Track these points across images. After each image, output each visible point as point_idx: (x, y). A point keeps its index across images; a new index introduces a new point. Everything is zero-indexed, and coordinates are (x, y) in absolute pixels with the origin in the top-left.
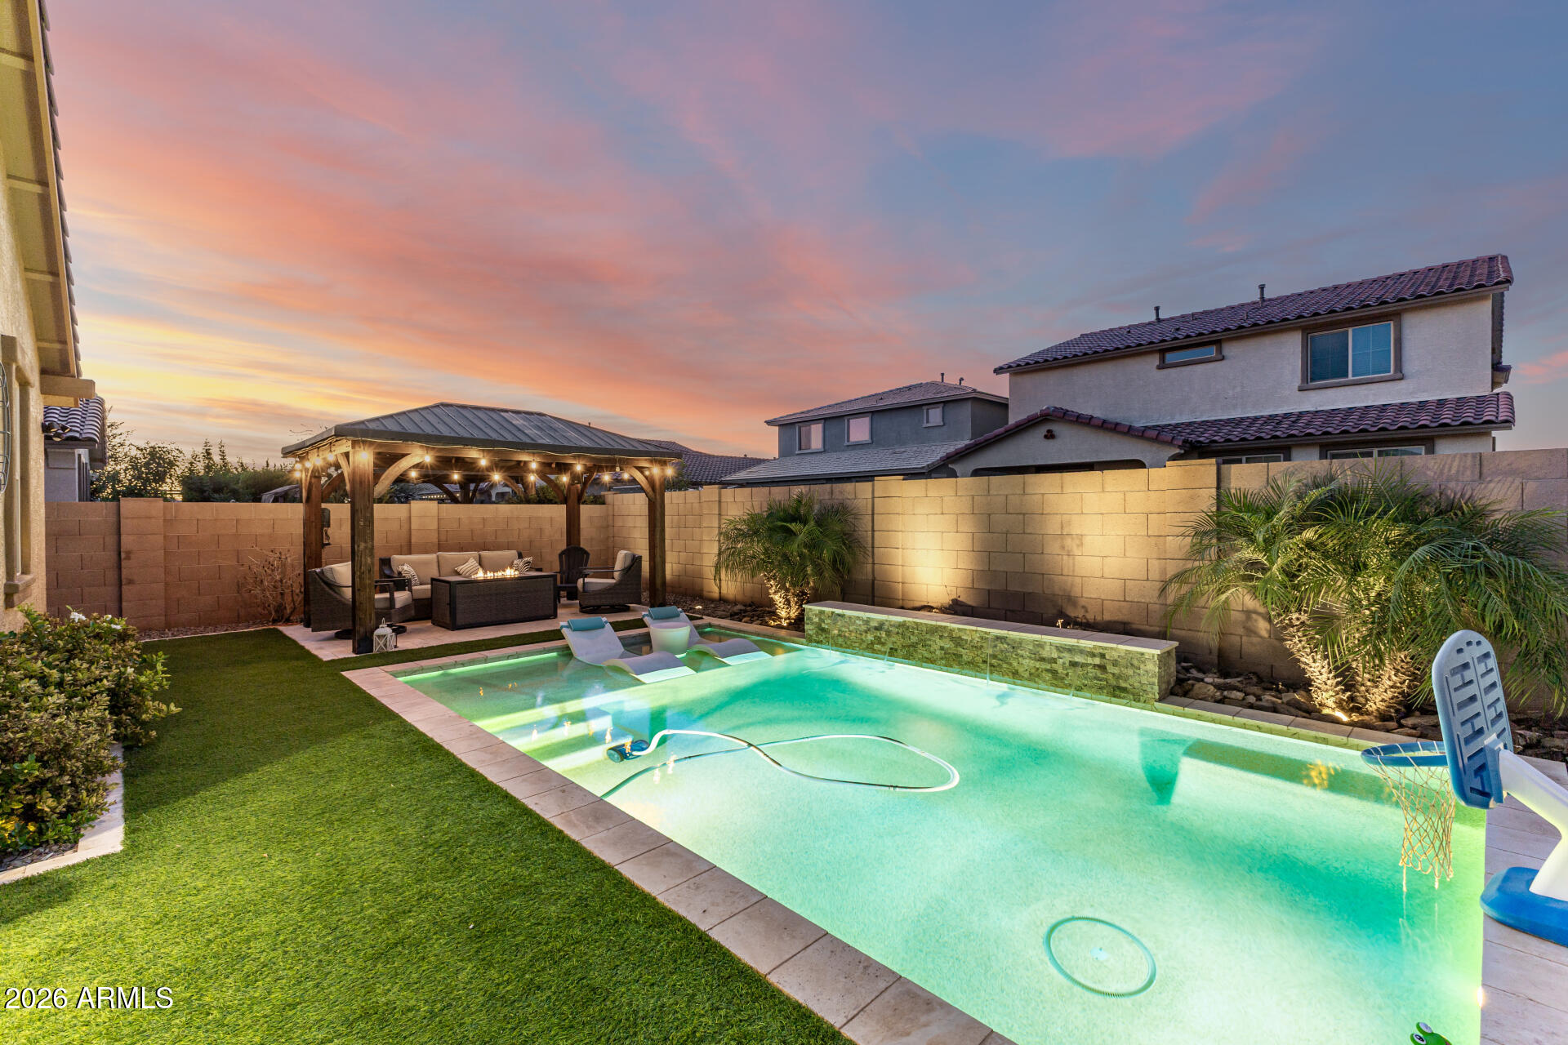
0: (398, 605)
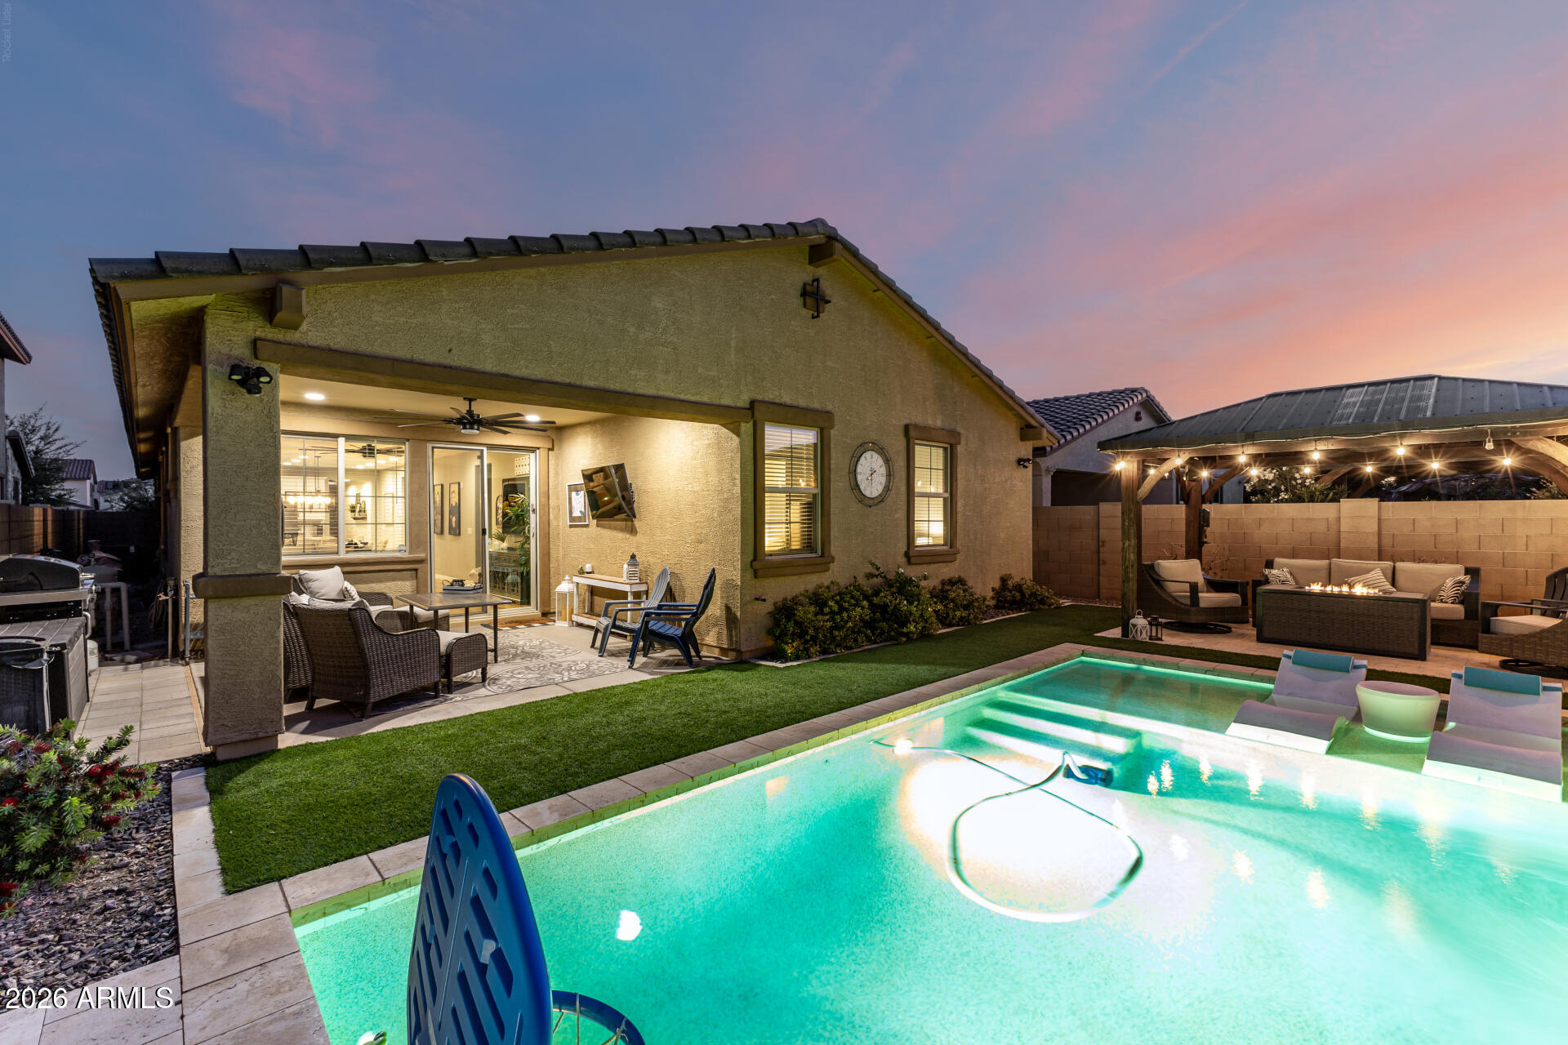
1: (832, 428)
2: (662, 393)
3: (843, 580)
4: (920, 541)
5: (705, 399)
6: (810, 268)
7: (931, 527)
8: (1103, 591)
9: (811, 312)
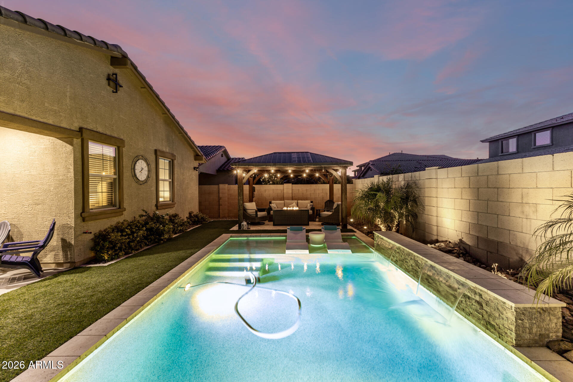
0: (259, 216)
1: (124, 147)
2: (17, 113)
3: (129, 219)
4: (161, 200)
5: (51, 122)
6: (111, 67)
7: (165, 194)
8: (221, 215)
9: (112, 89)
